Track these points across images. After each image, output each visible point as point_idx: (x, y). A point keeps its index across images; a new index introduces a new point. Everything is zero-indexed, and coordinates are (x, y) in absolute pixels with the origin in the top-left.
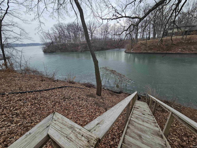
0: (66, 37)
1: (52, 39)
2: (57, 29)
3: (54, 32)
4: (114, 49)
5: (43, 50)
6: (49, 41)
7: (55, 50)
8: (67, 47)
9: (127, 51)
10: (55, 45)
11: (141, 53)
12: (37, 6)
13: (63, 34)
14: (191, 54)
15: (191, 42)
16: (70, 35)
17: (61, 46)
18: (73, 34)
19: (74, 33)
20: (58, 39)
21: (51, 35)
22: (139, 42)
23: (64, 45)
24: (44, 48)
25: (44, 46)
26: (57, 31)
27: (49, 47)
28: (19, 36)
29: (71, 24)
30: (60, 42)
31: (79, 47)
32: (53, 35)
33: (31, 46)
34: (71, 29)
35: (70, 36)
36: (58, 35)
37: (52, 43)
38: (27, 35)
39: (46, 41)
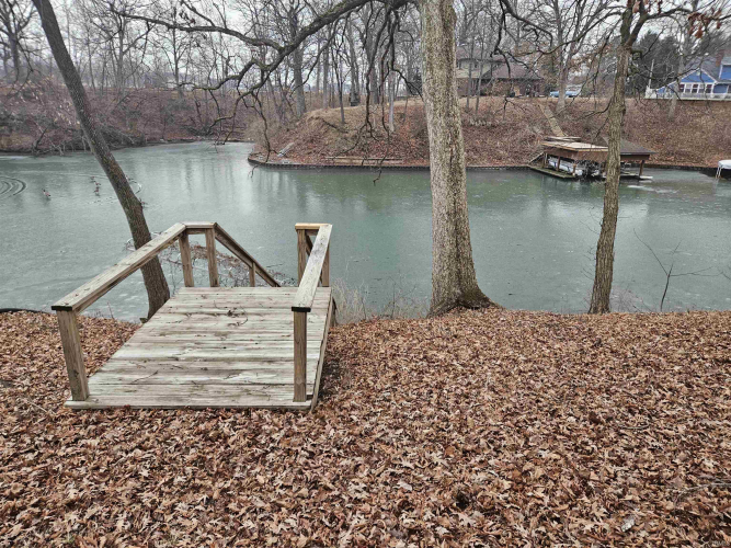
4: (183, 141)
9: (260, 159)
11: (330, 168)
14: (497, 169)
15: (493, 126)
22: (314, 113)
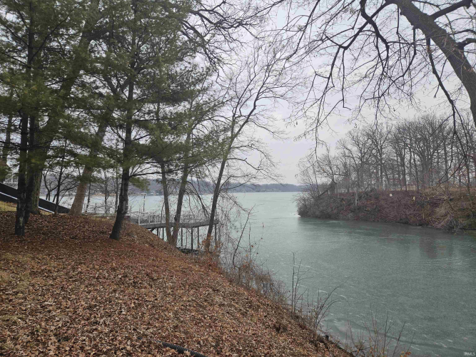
0: (384, 168)
1: (333, 174)
2: (357, 143)
3: (347, 152)
5: (300, 209)
6: (322, 180)
7: (335, 211)
8: (382, 202)
10: (341, 194)
12: (319, 102)
13: (376, 157)
16: (403, 159)
17: (360, 198)
18: (417, 157)
19: (421, 154)
20: (354, 176)
21: (334, 162)
23: (373, 196)
24: (304, 200)
25: (306, 195)
26: (355, 149)
27: (318, 198)
28: (254, 172)
29: (411, 124)
30: (358, 184)
31: (441, 211)
32: (338, 162)
33: (273, 191)
34: (408, 141)
35: (403, 165)
36: (358, 162)
37: (333, 186)
38: (273, 167)
39: (314, 180)
